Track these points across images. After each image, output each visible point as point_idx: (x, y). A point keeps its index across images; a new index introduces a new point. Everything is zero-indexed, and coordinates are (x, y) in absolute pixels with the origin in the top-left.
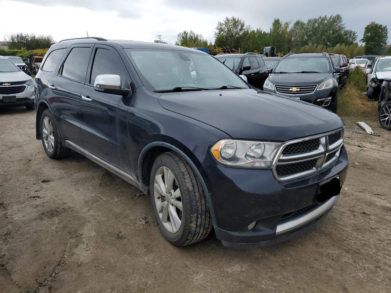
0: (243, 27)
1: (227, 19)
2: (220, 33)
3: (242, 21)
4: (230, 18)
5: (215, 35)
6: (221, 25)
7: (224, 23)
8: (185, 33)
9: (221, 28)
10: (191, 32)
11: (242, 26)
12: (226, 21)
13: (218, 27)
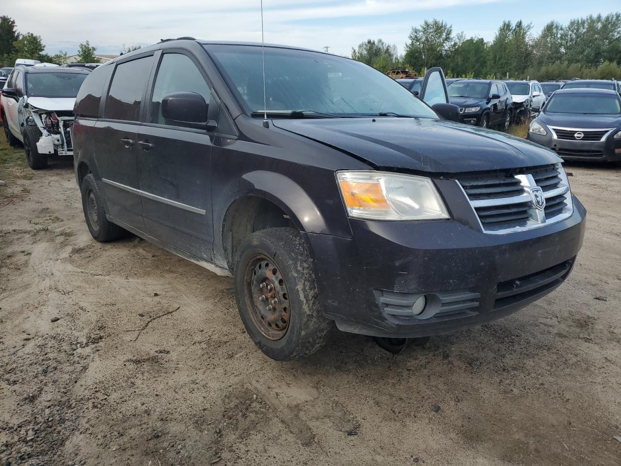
0: (450, 36)
1: (426, 23)
2: (412, 44)
3: (448, 27)
4: (431, 21)
5: (406, 47)
6: (416, 33)
7: (421, 29)
8: (369, 42)
9: (416, 37)
10: (380, 41)
11: (449, 33)
12: (425, 27)
13: (412, 35)
